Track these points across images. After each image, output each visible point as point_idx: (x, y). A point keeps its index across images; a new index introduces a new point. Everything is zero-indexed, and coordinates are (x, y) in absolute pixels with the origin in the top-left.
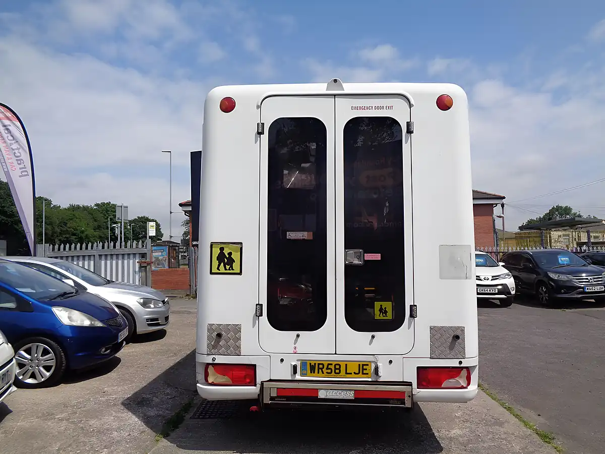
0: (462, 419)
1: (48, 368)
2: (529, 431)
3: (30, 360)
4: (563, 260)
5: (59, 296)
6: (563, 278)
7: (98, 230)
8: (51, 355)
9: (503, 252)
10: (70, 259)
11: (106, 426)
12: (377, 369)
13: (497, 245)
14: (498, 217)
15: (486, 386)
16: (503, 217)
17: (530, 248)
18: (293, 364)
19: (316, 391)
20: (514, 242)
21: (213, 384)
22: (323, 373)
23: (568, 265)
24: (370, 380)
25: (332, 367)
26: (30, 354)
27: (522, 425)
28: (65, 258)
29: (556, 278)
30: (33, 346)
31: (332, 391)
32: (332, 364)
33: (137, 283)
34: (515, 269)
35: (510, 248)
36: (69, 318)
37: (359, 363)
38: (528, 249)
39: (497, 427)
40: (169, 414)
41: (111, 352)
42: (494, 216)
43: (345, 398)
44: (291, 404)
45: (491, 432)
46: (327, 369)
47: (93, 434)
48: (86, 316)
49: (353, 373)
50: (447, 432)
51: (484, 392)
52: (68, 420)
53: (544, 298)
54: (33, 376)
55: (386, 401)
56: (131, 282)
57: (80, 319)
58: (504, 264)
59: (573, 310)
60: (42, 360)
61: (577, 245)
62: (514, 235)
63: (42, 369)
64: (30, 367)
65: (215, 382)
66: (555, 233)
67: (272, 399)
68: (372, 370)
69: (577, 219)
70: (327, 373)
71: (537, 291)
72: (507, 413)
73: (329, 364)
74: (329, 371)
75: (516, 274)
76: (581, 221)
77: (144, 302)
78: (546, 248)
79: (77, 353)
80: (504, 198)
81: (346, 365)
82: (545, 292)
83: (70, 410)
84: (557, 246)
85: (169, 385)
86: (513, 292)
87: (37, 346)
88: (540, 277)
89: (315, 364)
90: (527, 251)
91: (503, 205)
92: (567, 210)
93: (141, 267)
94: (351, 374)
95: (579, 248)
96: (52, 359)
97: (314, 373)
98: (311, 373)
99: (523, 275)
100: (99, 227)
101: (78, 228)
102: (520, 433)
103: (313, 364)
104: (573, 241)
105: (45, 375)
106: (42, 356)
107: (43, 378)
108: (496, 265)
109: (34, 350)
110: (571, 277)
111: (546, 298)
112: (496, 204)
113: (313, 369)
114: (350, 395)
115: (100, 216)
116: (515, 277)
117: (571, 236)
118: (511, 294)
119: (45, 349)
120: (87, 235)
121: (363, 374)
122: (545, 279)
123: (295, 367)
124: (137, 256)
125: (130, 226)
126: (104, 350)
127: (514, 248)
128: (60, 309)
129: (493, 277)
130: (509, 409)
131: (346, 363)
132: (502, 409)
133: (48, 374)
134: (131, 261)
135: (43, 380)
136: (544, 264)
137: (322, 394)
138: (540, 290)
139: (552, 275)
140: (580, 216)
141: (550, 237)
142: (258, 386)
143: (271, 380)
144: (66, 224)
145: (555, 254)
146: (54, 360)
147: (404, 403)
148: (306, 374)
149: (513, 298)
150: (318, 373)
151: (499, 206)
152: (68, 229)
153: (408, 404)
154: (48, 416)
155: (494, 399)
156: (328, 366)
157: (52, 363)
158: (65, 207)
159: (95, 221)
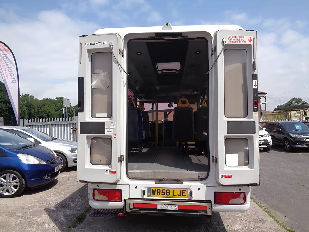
0: (241, 219)
1: (15, 187)
2: (280, 227)
3: (6, 183)
4: (298, 127)
5: (23, 148)
6: (298, 136)
7: (57, 111)
8: (17, 180)
9: (265, 123)
10: (34, 127)
11: (42, 221)
12: (191, 193)
13: (262, 118)
14: (263, 104)
15: (255, 198)
16: (265, 104)
17: (280, 120)
18: (143, 189)
19: (156, 205)
20: (271, 116)
21: (97, 200)
22: (160, 195)
23: (301, 130)
24: (187, 199)
25: (165, 191)
26: (5, 179)
27: (276, 223)
28: (31, 126)
29: (294, 137)
30: (7, 175)
31: (165, 205)
32: (165, 190)
33: (71, 140)
34: (272, 132)
35: (269, 120)
36: (27, 160)
37: (181, 189)
38: (279, 121)
39: (261, 224)
40: (78, 214)
41: (51, 178)
42: (261, 103)
43: (173, 209)
44: (141, 212)
45: (258, 227)
46: (162, 193)
47: (34, 226)
48: (36, 159)
49: (177, 195)
50: (232, 227)
51: (254, 202)
52: (22, 217)
53: (287, 147)
54: (7, 191)
55: (196, 211)
56: (68, 139)
57: (33, 161)
58: (266, 129)
59: (303, 154)
60: (12, 183)
61: (305, 118)
62: (271, 113)
63: (12, 187)
64: (6, 186)
65: (98, 199)
66: (293, 112)
67: (130, 209)
68: (188, 193)
69: (305, 105)
70: (162, 195)
71: (284, 143)
72: (267, 215)
73: (163, 190)
74: (163, 194)
75: (272, 134)
76: (307, 106)
77: (72, 150)
78: (288, 120)
79: (31, 179)
80: (266, 94)
81: (173, 190)
82: (288, 144)
83: (24, 211)
84: (294, 119)
85: (81, 196)
86: (271, 144)
87: (10, 175)
88: (285, 136)
89: (155, 189)
90: (279, 122)
91: (265, 98)
92: (300, 100)
93: (73, 131)
94: (176, 195)
95: (306, 120)
96: (18, 182)
97: (155, 194)
98: (153, 194)
99: (276, 135)
100: (58, 110)
101: (47, 110)
102: (275, 228)
103: (154, 189)
104: (302, 116)
105: (14, 191)
106: (12, 180)
107: (13, 192)
108: (262, 129)
109: (7, 177)
110: (302, 136)
111: (288, 147)
112: (262, 97)
113: (154, 192)
114: (176, 208)
115: (58, 104)
116: (271, 136)
117: (301, 114)
118: (269, 145)
119: (14, 177)
120: (52, 114)
121: (183, 195)
122: (288, 137)
123: (144, 192)
124: (71, 125)
125: (74, 109)
126: (47, 176)
127: (271, 121)
128: (22, 155)
129: (260, 136)
130: (268, 212)
131: (173, 189)
132: (264, 212)
133: (16, 190)
134: (68, 128)
135: (13, 193)
136: (287, 129)
137: (159, 207)
138: (285, 143)
139: (292, 135)
140: (306, 103)
141: (291, 114)
142: (123, 202)
143: (130, 199)
144: (41, 108)
145: (294, 124)
146: (19, 183)
147: (207, 213)
148: (150, 195)
149: (270, 147)
150: (157, 194)
151: (263, 98)
152: (42, 111)
153: (209, 213)
154: (11, 214)
155: (259, 206)
156: (162, 191)
157: (18, 184)
158: (41, 100)
159: (56, 106)
